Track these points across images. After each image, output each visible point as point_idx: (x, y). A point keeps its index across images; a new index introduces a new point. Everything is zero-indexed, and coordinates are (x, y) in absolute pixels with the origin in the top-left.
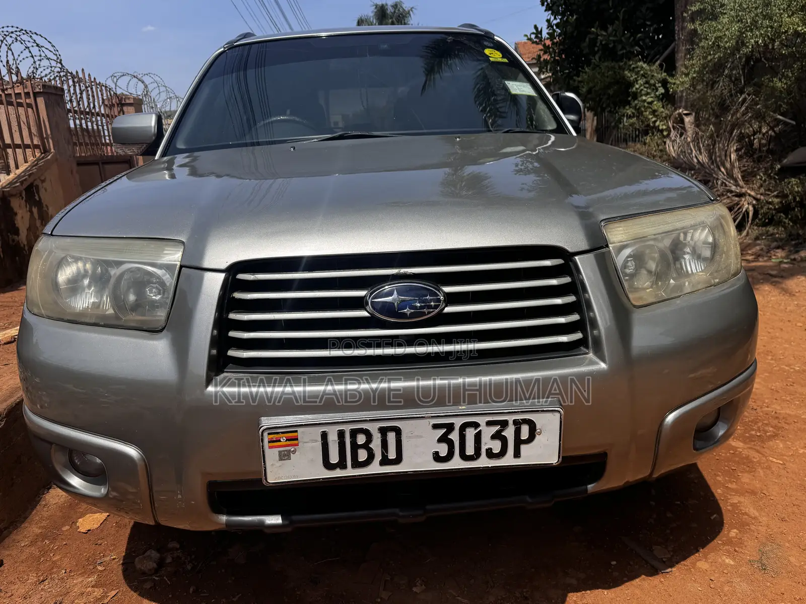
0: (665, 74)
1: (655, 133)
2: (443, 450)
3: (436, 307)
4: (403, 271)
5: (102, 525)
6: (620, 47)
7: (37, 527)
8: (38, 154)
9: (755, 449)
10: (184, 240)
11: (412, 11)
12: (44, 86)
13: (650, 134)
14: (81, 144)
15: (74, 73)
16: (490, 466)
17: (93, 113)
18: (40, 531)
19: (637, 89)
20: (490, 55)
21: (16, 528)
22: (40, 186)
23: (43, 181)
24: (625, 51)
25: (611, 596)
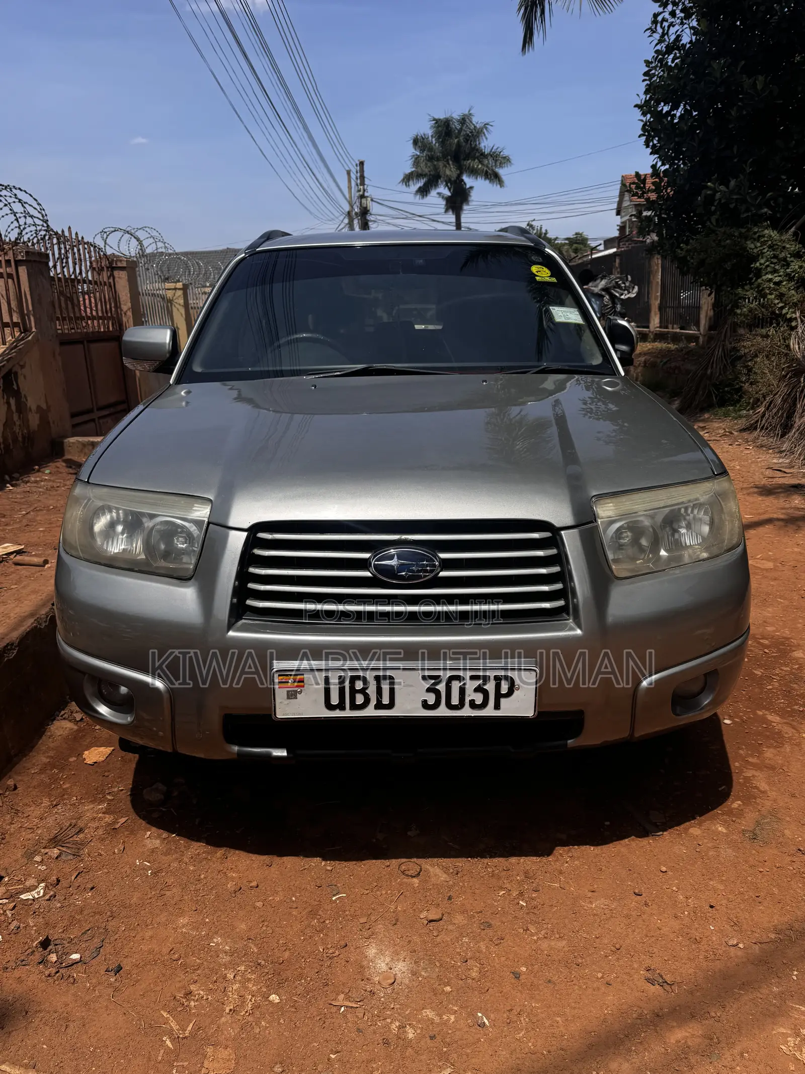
0: (801, 246)
1: (781, 323)
2: (431, 699)
3: (431, 571)
4: (404, 537)
5: (108, 759)
6: (743, 208)
7: (45, 757)
8: (17, 334)
9: (791, 724)
10: (211, 498)
11: (486, 128)
12: (27, 253)
13: (775, 325)
14: (64, 319)
15: (60, 232)
16: (473, 715)
17: (79, 280)
18: (48, 760)
19: (761, 264)
20: (536, 273)
21: (25, 756)
22: (20, 372)
23: (22, 367)
24: (750, 214)
25: (597, 852)
